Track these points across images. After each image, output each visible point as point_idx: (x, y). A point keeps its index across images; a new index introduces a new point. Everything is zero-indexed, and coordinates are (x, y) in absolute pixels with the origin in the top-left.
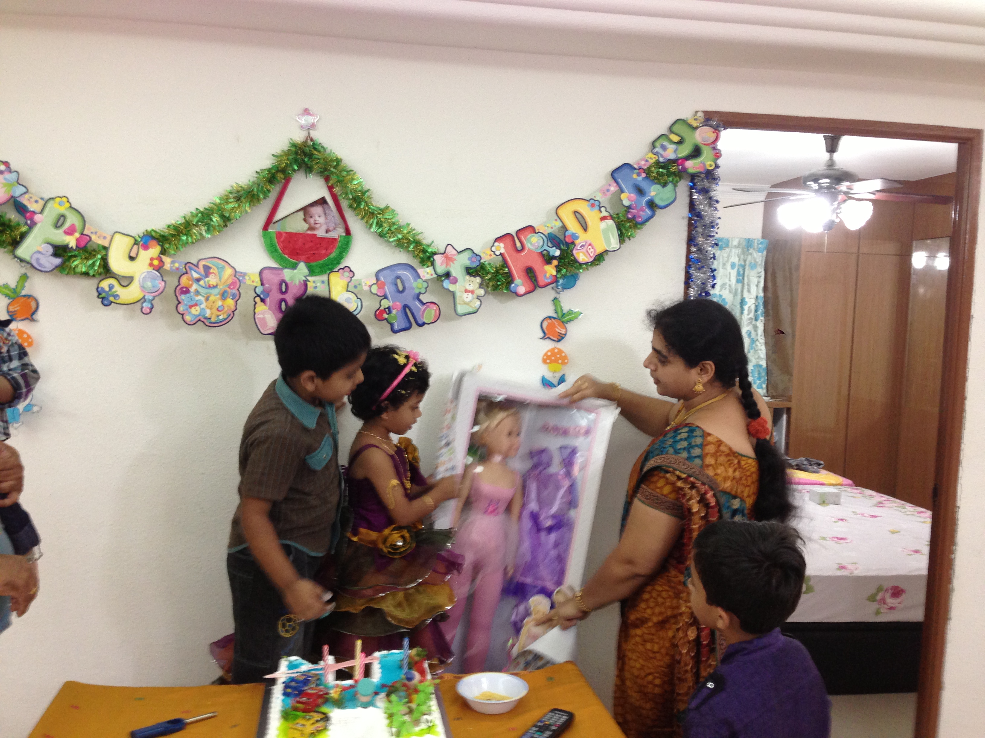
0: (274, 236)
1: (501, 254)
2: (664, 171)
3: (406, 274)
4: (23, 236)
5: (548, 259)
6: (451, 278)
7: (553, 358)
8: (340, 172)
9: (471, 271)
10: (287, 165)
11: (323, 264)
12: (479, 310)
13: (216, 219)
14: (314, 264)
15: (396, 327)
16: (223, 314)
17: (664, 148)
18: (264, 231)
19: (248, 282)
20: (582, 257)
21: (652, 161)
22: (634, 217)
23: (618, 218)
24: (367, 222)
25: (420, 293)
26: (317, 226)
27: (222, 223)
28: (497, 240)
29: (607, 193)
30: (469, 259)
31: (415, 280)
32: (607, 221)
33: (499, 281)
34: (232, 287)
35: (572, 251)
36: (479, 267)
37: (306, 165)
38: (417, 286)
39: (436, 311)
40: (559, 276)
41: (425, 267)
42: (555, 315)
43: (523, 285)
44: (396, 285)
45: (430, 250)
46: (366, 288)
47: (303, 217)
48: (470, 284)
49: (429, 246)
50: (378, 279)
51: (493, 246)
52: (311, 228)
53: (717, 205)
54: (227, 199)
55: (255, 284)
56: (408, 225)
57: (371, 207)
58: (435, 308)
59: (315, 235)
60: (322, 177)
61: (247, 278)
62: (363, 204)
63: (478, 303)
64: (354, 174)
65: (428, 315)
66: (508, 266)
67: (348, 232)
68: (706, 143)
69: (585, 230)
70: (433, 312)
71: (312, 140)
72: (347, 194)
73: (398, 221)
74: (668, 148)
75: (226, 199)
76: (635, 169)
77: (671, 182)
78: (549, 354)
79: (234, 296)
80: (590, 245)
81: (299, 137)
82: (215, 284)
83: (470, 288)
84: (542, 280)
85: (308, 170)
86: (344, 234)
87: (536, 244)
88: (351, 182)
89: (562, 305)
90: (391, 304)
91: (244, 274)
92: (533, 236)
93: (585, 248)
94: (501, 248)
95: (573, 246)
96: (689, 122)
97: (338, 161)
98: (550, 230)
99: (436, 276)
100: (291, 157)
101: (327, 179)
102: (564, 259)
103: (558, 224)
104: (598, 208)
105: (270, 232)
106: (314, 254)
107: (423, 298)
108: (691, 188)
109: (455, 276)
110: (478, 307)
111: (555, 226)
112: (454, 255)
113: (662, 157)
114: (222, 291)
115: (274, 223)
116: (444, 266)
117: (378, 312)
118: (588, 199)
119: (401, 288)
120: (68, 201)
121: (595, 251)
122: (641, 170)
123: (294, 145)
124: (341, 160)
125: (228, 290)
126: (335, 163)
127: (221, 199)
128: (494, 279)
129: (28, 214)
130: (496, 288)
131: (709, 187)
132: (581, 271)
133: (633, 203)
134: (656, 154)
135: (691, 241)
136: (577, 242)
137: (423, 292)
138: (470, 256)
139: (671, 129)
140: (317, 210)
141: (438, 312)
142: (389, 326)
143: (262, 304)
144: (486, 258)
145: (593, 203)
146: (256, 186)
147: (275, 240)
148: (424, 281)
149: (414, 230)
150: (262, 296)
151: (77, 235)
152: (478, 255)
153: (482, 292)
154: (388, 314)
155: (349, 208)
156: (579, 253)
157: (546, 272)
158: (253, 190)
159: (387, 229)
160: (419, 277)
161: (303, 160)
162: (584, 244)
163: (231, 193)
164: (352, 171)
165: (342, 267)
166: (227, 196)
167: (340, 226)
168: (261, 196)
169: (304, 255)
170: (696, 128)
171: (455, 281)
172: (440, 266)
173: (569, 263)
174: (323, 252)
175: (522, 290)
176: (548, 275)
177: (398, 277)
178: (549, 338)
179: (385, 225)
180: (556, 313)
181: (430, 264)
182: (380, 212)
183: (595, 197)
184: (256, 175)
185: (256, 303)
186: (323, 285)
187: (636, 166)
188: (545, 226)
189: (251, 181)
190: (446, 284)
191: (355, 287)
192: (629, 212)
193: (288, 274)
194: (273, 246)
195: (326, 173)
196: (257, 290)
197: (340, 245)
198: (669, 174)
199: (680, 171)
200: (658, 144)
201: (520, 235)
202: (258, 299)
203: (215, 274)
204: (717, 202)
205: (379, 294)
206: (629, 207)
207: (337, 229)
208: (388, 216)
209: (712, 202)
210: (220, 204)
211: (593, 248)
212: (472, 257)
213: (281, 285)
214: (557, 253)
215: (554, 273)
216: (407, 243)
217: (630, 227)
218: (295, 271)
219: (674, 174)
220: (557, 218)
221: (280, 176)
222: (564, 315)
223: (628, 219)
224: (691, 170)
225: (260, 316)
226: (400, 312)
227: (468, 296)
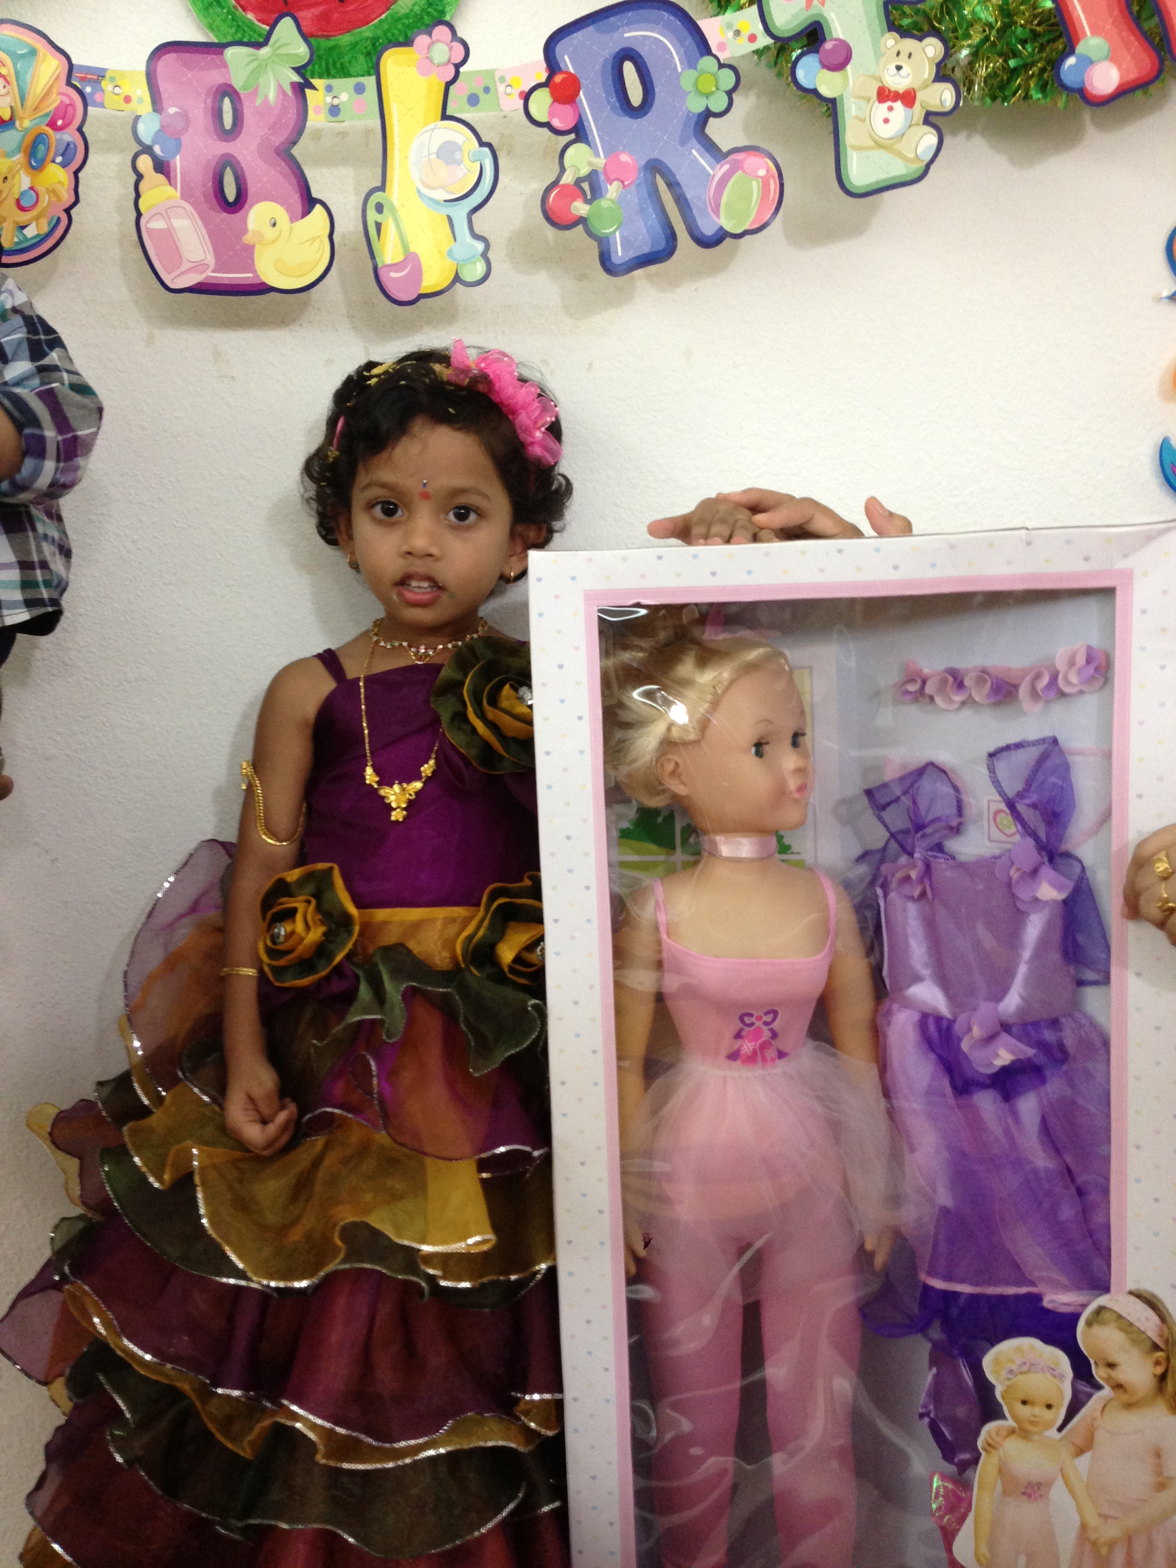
3: (657, 40)
6: (828, 46)
12: (934, 169)
15: (619, 253)
16: (38, 217)
19: (112, 101)
25: (707, 115)
31: (691, 64)
34: (60, 122)
38: (696, 84)
39: (765, 181)
41: (729, 8)
43: (1113, 55)
44: (620, 83)
46: (513, 103)
50: (552, 64)
55: (133, 108)
58: (762, 172)
61: (106, 86)
65: (739, 199)
70: (756, 186)
79: (67, 152)
82: (6, 115)
83: (898, 83)
90: (600, 162)
91: (99, 76)
99: (769, 41)
107: (723, 133)
109: (841, 37)
110: (928, 158)
114: (29, 139)
117: (553, 195)
119: (636, 96)
125: (48, 129)
128: (993, 48)
130: (1000, 85)
137: (717, 108)
141: (774, 187)
142: (591, 249)
143: (161, 177)
148: (722, 66)
150: (157, 149)
154: (589, 201)
160: (705, 48)
169: (307, 7)
171: (842, 57)
175: (1105, 79)
177: (628, 56)
185: (140, 177)
186: (359, 102)
190: (809, 72)
191: (473, 100)
193: (240, 66)
196: (141, 126)
202: (145, 163)
203: (5, 78)
205: (556, 123)
213: (218, 103)
218: (265, 53)
225: (158, 224)
226: (633, 188)
227: (890, 115)
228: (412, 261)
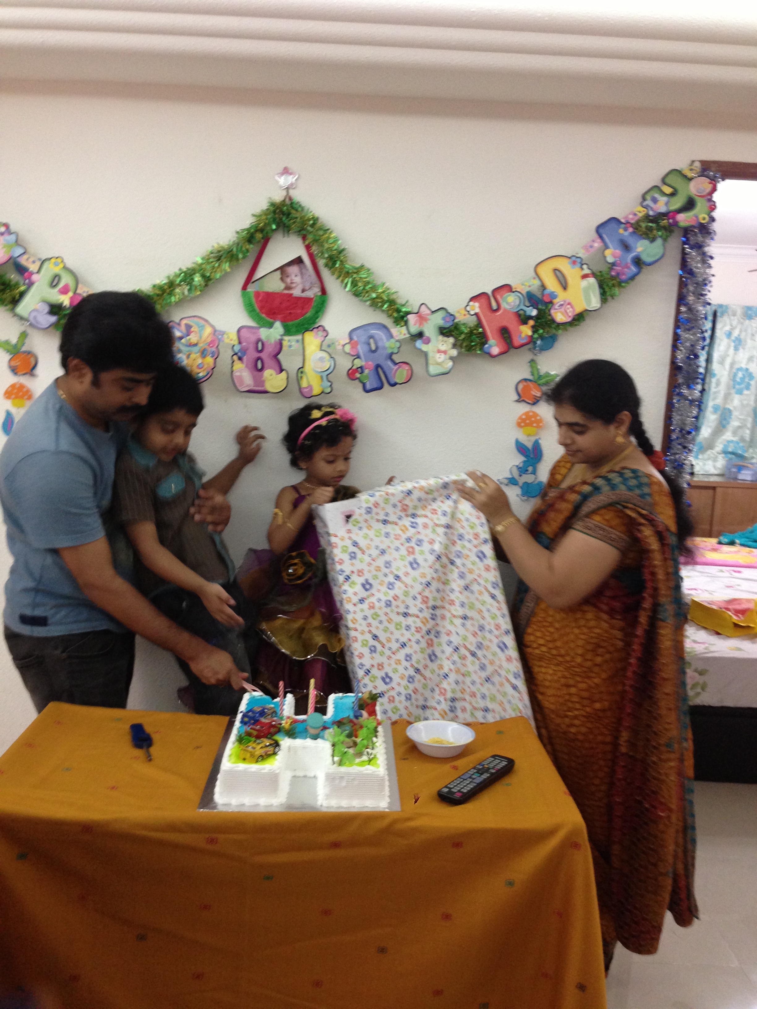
0: (252, 295)
1: (476, 314)
2: (654, 225)
3: (379, 334)
4: (22, 295)
5: (524, 319)
6: (424, 338)
7: (528, 421)
8: (317, 230)
9: (445, 331)
10: (266, 225)
11: (299, 324)
12: (452, 371)
13: (197, 279)
14: (291, 323)
15: (368, 387)
16: (203, 371)
17: (655, 200)
18: (244, 291)
19: (227, 341)
20: (560, 317)
21: (640, 215)
22: (618, 274)
23: (602, 276)
24: (342, 281)
25: (392, 354)
26: (294, 285)
27: (203, 283)
28: (473, 299)
29: (590, 249)
30: (444, 319)
31: (388, 340)
32: (589, 279)
33: (473, 342)
34: (211, 345)
35: (549, 311)
36: (453, 327)
37: (284, 224)
38: (390, 345)
39: (408, 371)
40: (536, 336)
41: (398, 326)
42: (531, 377)
43: (497, 345)
44: (369, 344)
45: (404, 310)
46: (340, 347)
47: (279, 276)
48: (443, 345)
49: (403, 305)
50: (351, 339)
51: (467, 306)
52: (288, 288)
53: (711, 262)
54: (208, 259)
55: (232, 343)
56: (384, 284)
57: (347, 266)
58: (407, 368)
59: (291, 294)
60: (299, 236)
61: (225, 336)
62: (338, 263)
63: (450, 364)
64: (331, 233)
65: (400, 375)
66: (482, 327)
67: (324, 291)
68: (702, 194)
69: (565, 288)
70: (405, 373)
71: (290, 199)
72: (322, 253)
73: (373, 281)
74: (658, 201)
75: (206, 259)
76: (622, 223)
77: (661, 237)
78: (524, 417)
79: (213, 354)
80: (569, 304)
81: (278, 197)
82: (196, 342)
83: (443, 348)
84: (517, 341)
85: (286, 229)
86: (320, 294)
87: (512, 304)
88: (327, 242)
89: (539, 367)
90: (363, 364)
91: (223, 333)
92: (509, 295)
93: (563, 308)
94: (476, 307)
95: (551, 305)
96: (683, 172)
97: (316, 220)
98: (528, 289)
99: (409, 336)
100: (269, 217)
101: (304, 238)
102: (540, 319)
103: (537, 282)
104: (579, 265)
105: (249, 292)
106: (290, 313)
107: (396, 358)
108: (684, 243)
109: (428, 335)
110: (451, 367)
111: (533, 285)
112: (428, 315)
113: (653, 211)
114: (202, 349)
115: (253, 282)
116: (417, 325)
117: (351, 371)
118: (569, 256)
119: (373, 348)
120: (62, 261)
121: (574, 310)
122: (628, 225)
123: (273, 204)
124: (317, 219)
125: (208, 347)
126: (311, 222)
127: (203, 259)
128: (467, 339)
129: (26, 274)
130: (470, 349)
131: (703, 242)
132: (560, 332)
133: (617, 259)
134: (646, 207)
135: (681, 299)
136: (555, 301)
137: (395, 352)
138: (444, 316)
139: (664, 181)
140: (294, 270)
141: (410, 372)
142: (361, 385)
143: (239, 362)
144: (460, 318)
145: (575, 260)
146: (235, 245)
147: (253, 300)
148: (397, 341)
149: (389, 289)
150: (239, 354)
151: (71, 294)
152: (452, 315)
153: (454, 352)
154: (360, 373)
155: (325, 267)
156: (556, 313)
157: (521, 333)
158: (232, 250)
159: (362, 288)
160: (391, 336)
161: (281, 219)
162: (562, 303)
163: (212, 253)
164: (328, 230)
165: (317, 326)
166: (209, 255)
167: (317, 285)
168: (240, 256)
169: (280, 314)
170: (690, 179)
171: (428, 341)
172: (414, 325)
173: (546, 323)
174: (299, 311)
175: (495, 350)
176: (523, 335)
177: (371, 337)
178: (523, 401)
179: (360, 284)
180: (533, 375)
181: (403, 324)
182: (356, 271)
183: (577, 254)
184: (237, 235)
185: (233, 362)
186: (297, 344)
187: (623, 221)
188: (523, 285)
189: (232, 241)
190: (419, 344)
191: (329, 346)
192: (613, 269)
193: (264, 333)
194: (251, 305)
195: (304, 232)
196: (235, 348)
197: (315, 304)
198: (659, 228)
199: (670, 225)
200: (648, 197)
201: (496, 294)
202: (235, 357)
203: (196, 332)
204: (712, 258)
205: (352, 353)
206: (613, 264)
207: (313, 288)
208: (363, 275)
209: (705, 258)
210: (202, 264)
211: (572, 307)
212: (447, 316)
213: (257, 343)
214: (534, 313)
215: (530, 333)
216: (381, 302)
217: (614, 285)
218: (271, 330)
219: (664, 228)
220: (536, 276)
221: (259, 236)
222: (540, 377)
223: (612, 276)
224: (682, 224)
225: (238, 374)
226: (372, 371)
227: (440, 356)
228: (310, 387)
